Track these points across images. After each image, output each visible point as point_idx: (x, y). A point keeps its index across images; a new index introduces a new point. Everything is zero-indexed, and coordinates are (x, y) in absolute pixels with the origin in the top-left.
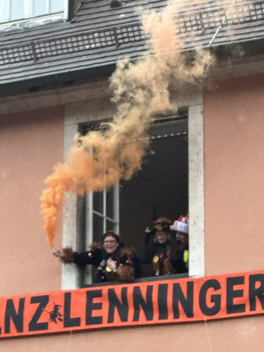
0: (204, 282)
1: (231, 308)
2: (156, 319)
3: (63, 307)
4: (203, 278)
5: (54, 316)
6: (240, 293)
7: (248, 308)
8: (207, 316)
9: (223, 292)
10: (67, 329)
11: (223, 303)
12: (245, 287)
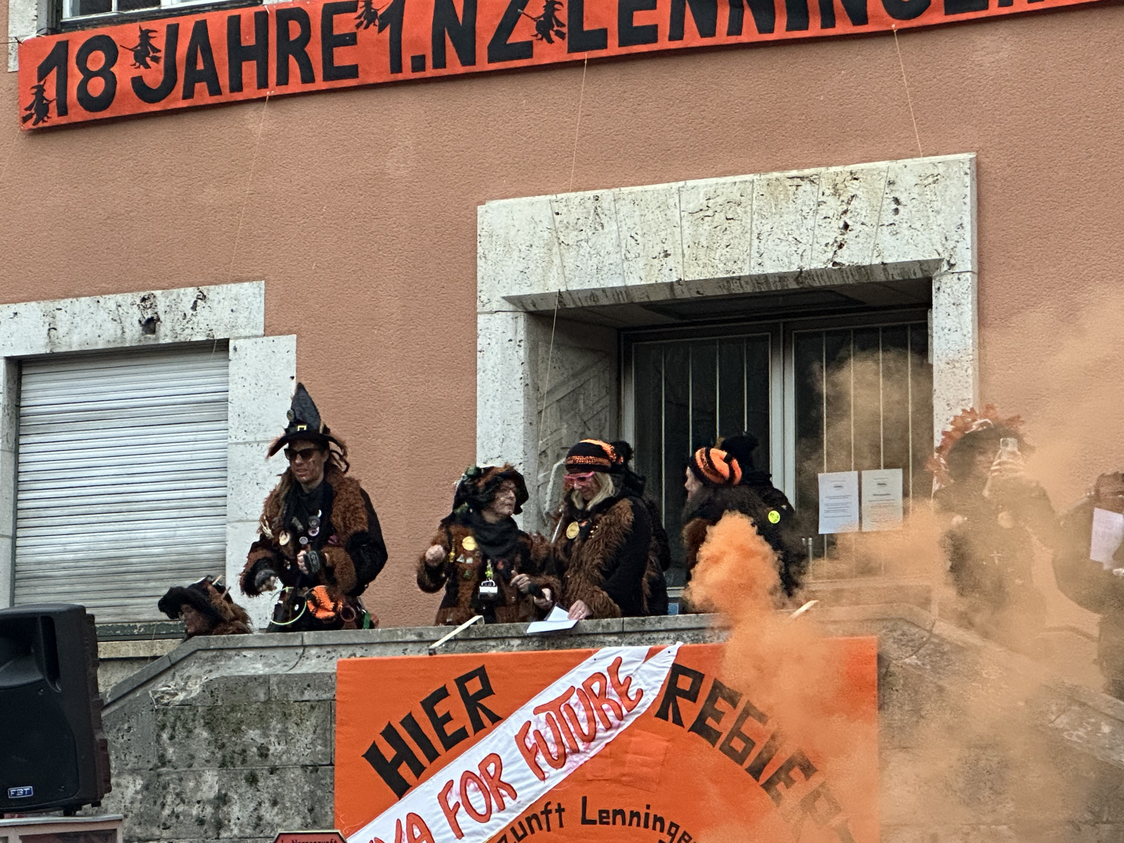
8: (899, 22)
10: (577, 56)
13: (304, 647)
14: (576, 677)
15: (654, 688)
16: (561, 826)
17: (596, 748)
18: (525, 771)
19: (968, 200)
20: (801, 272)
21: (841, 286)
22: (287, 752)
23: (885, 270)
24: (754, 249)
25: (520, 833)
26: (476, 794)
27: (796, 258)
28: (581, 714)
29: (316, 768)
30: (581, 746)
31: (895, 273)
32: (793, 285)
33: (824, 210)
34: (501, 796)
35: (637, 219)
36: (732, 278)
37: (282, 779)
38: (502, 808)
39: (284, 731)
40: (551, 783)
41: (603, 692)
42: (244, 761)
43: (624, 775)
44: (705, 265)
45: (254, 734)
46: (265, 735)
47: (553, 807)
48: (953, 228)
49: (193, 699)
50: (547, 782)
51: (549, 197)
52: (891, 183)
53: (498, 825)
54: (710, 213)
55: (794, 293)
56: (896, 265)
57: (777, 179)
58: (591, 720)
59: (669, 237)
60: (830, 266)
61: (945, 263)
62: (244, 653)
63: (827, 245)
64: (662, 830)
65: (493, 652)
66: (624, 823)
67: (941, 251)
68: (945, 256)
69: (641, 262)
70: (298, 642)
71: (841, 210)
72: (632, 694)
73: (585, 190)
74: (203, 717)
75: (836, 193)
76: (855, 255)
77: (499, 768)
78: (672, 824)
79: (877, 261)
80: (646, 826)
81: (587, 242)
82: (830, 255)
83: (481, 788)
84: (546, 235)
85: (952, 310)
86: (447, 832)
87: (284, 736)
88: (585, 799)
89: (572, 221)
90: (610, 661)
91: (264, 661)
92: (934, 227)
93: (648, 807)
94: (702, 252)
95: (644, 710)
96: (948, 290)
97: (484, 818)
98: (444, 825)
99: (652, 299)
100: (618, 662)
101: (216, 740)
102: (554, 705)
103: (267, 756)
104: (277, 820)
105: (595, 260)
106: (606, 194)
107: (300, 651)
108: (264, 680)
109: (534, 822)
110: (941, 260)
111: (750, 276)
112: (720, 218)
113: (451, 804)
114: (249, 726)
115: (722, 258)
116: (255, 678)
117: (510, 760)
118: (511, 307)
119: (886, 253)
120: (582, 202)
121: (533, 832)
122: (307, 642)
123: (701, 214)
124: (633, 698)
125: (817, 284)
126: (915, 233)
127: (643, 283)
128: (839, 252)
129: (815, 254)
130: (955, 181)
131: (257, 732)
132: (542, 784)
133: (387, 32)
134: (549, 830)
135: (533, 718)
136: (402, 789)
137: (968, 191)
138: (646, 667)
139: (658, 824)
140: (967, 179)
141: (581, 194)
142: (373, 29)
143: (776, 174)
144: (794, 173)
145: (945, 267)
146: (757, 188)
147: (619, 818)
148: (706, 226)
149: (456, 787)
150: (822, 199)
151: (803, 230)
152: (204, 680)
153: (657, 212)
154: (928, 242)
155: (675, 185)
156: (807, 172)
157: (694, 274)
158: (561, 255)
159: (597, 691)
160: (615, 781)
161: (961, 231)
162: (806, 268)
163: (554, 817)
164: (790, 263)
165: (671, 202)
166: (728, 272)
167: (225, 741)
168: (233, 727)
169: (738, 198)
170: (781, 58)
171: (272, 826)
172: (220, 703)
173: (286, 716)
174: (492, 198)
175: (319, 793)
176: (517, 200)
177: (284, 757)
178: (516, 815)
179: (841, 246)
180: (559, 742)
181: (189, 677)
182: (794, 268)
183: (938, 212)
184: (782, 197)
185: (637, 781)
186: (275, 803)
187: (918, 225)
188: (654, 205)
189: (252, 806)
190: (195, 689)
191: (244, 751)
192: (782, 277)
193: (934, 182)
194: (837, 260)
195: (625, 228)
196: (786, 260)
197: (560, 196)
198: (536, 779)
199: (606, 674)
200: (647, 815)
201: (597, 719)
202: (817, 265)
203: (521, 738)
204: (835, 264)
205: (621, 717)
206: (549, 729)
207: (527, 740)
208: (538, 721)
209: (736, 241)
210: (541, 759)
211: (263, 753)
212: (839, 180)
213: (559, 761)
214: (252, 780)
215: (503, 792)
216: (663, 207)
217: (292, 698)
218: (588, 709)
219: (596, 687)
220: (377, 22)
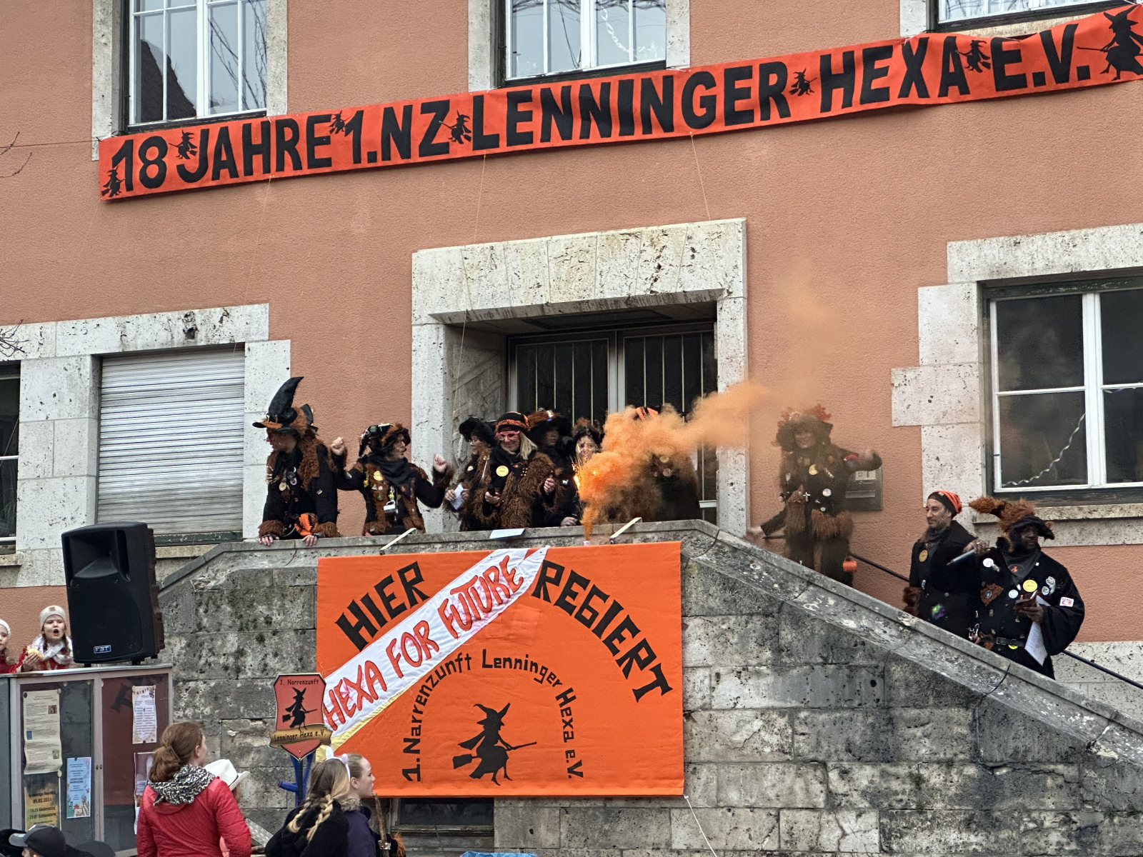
0: (690, 76)
1: (732, 117)
2: (615, 136)
3: (472, 118)
4: (687, 69)
5: (457, 133)
6: (746, 93)
7: (757, 116)
8: (694, 130)
9: (719, 91)
10: (479, 153)
11: (720, 109)
12: (754, 84)
13: (296, 549)
14: (479, 569)
15: (531, 576)
16: (469, 669)
17: (492, 616)
18: (445, 632)
19: (741, 249)
20: (629, 297)
21: (656, 307)
22: (285, 620)
23: (685, 296)
24: (598, 283)
25: (442, 674)
26: (412, 648)
27: (625, 288)
28: (482, 594)
29: (304, 631)
30: (482, 616)
31: (692, 298)
32: (624, 306)
33: (645, 256)
34: (429, 649)
35: (519, 262)
36: (583, 302)
37: (281, 639)
38: (429, 657)
39: (283, 606)
40: (462, 641)
41: (497, 579)
42: (255, 627)
43: (510, 635)
44: (564, 293)
45: (262, 609)
46: (270, 609)
47: (464, 656)
48: (731, 268)
49: (221, 585)
50: (460, 640)
51: (460, 247)
52: (689, 238)
53: (427, 669)
54: (568, 258)
55: (625, 311)
56: (692, 293)
57: (613, 235)
58: (489, 598)
59: (541, 274)
60: (649, 293)
61: (725, 291)
62: (256, 554)
63: (646, 279)
64: (536, 672)
65: (423, 552)
66: (511, 667)
67: (722, 283)
68: (726, 286)
69: (522, 291)
70: (292, 547)
71: (656, 255)
72: (516, 581)
73: (484, 242)
74: (228, 597)
75: (652, 244)
76: (666, 286)
77: (427, 630)
78: (543, 668)
79: (680, 290)
80: (526, 669)
81: (486, 277)
82: (649, 286)
83: (415, 644)
84: (458, 272)
85: (730, 322)
86: (392, 673)
87: (283, 610)
88: (484, 651)
89: (476, 263)
90: (501, 559)
91: (269, 559)
92: (719, 267)
93: (527, 656)
94: (562, 285)
95: (524, 591)
96: (727, 310)
97: (418, 664)
98: (390, 669)
99: (530, 315)
100: (507, 559)
101: (236, 613)
102: (463, 588)
103: (271, 623)
104: (278, 666)
105: (491, 290)
106: (499, 246)
107: (293, 552)
108: (269, 572)
109: (451, 666)
110: (723, 289)
111: (595, 300)
112: (574, 261)
113: (395, 655)
114: (259, 603)
115: (577, 288)
116: (263, 571)
117: (434, 625)
118: (435, 321)
119: (686, 284)
120: (482, 250)
121: (450, 673)
122: (298, 546)
123: (563, 258)
124: (517, 583)
125: (640, 305)
126: (705, 271)
127: (523, 305)
128: (655, 284)
129: (638, 285)
130: (732, 237)
131: (264, 607)
132: (456, 641)
133: (351, 135)
134: (461, 672)
135: (450, 597)
136: (361, 645)
137: (740, 243)
138: (526, 562)
139: (534, 667)
140: (740, 236)
141: (481, 245)
142: (342, 133)
143: (612, 232)
144: (624, 231)
145: (726, 294)
146: (599, 241)
147: (508, 663)
148: (565, 267)
149: (398, 643)
150: (643, 248)
151: (630, 269)
152: (228, 572)
153: (532, 257)
154: (714, 278)
155: (544, 239)
156: (633, 230)
157: (557, 299)
158: (468, 286)
159: (492, 579)
160: (506, 639)
161: (736, 270)
162: (633, 295)
163: (464, 663)
164: (622, 291)
165: (542, 250)
166: (580, 297)
167: (242, 613)
168: (248, 603)
169: (587, 247)
170: (617, 154)
171: (274, 671)
172: (239, 588)
173: (284, 596)
174: (422, 248)
175: (306, 648)
176: (439, 249)
177: (283, 624)
178: (438, 662)
179: (656, 280)
180: (467, 613)
181: (218, 570)
182: (625, 295)
183: (721, 257)
184: (616, 247)
185: (520, 639)
186: (276, 655)
187: (707, 266)
188: (531, 252)
189: (261, 657)
190: (222, 579)
191: (255, 620)
192: (616, 301)
193: (718, 237)
194: (654, 289)
195: (511, 268)
196: (619, 289)
197: (467, 246)
198: (452, 637)
199: (499, 567)
200: (526, 661)
201: (493, 597)
202: (640, 293)
203: (442, 610)
204: (652, 292)
205: (509, 596)
206: (460, 604)
207: (446, 612)
208: (453, 599)
209: (586, 277)
210: (455, 624)
211: (268, 621)
212: (655, 235)
213: (467, 626)
214: (261, 639)
215: (430, 646)
216: (536, 254)
217: (288, 584)
218: (487, 590)
219: (492, 576)
220: (344, 129)
